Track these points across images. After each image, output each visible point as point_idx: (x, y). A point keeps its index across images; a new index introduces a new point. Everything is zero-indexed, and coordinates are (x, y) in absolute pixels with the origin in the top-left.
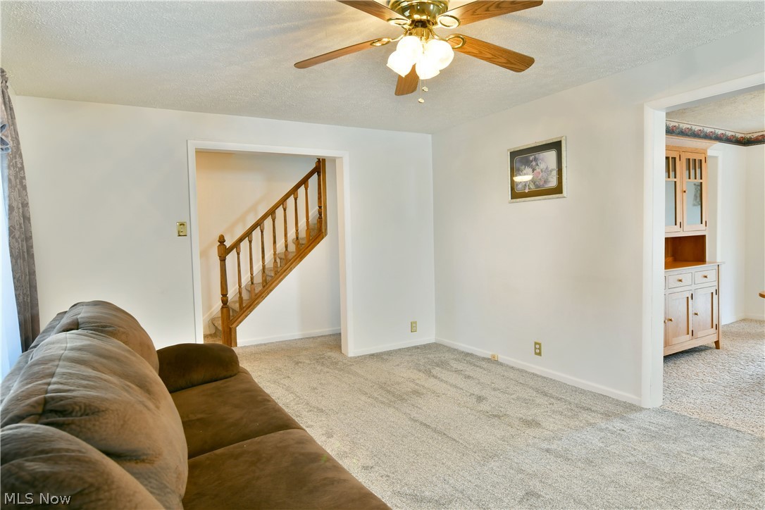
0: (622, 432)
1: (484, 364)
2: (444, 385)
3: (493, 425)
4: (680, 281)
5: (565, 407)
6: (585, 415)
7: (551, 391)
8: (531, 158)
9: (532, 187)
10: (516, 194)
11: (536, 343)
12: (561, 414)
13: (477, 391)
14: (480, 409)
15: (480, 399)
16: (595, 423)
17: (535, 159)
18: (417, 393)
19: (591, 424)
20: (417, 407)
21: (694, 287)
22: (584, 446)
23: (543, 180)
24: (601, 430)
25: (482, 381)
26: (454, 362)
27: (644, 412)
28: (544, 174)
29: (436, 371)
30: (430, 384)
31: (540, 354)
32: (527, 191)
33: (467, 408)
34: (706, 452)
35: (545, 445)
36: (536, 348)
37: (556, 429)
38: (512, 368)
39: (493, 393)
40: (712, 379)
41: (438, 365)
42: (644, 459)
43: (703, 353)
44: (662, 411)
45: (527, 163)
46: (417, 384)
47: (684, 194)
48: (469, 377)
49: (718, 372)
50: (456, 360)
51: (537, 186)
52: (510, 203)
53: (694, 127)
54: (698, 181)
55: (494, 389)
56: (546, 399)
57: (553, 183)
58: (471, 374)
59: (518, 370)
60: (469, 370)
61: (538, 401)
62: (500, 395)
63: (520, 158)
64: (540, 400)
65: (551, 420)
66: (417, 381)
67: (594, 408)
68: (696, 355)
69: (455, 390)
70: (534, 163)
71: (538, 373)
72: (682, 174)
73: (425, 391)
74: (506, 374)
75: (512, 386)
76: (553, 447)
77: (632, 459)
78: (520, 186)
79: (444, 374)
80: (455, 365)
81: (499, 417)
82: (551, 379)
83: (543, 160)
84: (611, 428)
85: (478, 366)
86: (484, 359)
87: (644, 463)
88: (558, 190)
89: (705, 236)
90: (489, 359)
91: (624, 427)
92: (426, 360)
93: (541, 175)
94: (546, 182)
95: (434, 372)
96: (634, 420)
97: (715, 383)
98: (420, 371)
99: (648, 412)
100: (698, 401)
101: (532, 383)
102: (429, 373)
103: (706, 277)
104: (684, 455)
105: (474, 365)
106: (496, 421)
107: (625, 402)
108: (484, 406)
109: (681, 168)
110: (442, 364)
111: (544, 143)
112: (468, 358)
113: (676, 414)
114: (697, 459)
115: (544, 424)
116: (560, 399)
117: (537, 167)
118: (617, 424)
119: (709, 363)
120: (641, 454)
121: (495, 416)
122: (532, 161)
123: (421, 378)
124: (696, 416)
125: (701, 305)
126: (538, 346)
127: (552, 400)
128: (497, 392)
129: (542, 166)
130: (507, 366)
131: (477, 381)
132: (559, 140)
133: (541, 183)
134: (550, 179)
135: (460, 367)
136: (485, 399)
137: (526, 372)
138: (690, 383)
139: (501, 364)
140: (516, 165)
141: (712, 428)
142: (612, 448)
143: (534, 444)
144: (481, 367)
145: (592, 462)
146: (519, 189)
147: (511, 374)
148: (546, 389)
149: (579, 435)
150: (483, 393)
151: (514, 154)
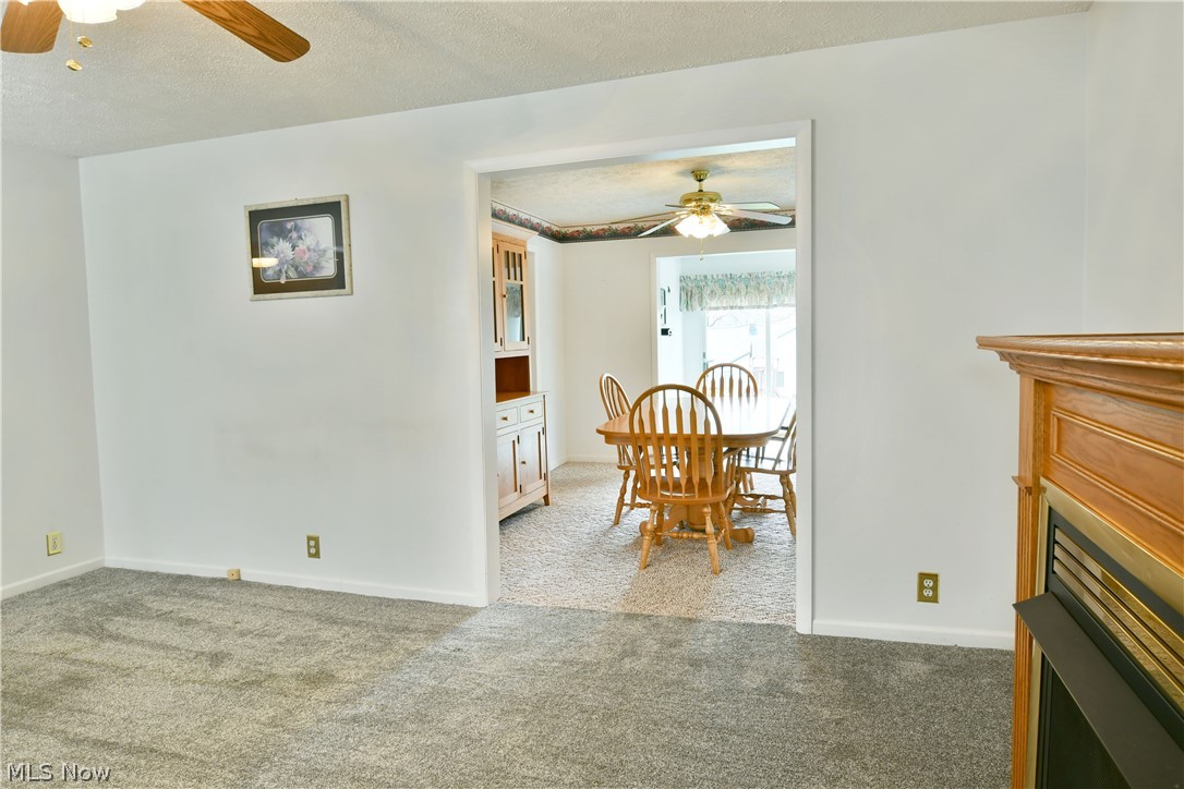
0: (457, 654)
1: (217, 592)
2: (138, 649)
3: (251, 703)
4: (505, 419)
5: (369, 634)
6: (403, 641)
7: (341, 614)
8: (289, 225)
9: (293, 275)
10: (263, 286)
11: (309, 538)
12: (365, 648)
13: (207, 644)
14: (219, 677)
15: (217, 659)
16: (418, 650)
17: (297, 228)
18: (74, 681)
19: (413, 653)
20: (80, 711)
21: (520, 426)
22: (409, 692)
23: (312, 264)
24: (429, 658)
25: (217, 622)
26: (152, 598)
27: (480, 614)
28: (313, 254)
29: (116, 625)
30: (107, 652)
31: (317, 555)
32: (283, 281)
33: (194, 682)
34: (565, 651)
35: (349, 712)
36: (309, 547)
37: (360, 676)
38: (270, 587)
39: (240, 641)
40: (549, 549)
41: (117, 612)
42: (494, 687)
43: (532, 514)
44: (501, 606)
45: (283, 233)
46: (74, 662)
47: (505, 299)
48: (188, 622)
49: (553, 537)
50: (155, 593)
51: (301, 274)
52: (251, 300)
53: (508, 210)
54: (519, 282)
55: (242, 634)
56: (336, 628)
57: (329, 270)
58: (192, 615)
59: (281, 587)
60: (188, 609)
61: (325, 635)
62: (255, 642)
63: (266, 223)
64: (329, 633)
65: (351, 663)
66: (73, 656)
67: (412, 626)
68: (525, 518)
69: (162, 653)
70: (294, 235)
71: (317, 587)
72: (501, 272)
73: (93, 672)
74: (259, 601)
75: (274, 621)
76: (363, 709)
77: (479, 692)
78: (270, 273)
79: (134, 628)
80: (155, 604)
81: (258, 683)
82: (338, 593)
83: (309, 230)
84: (442, 651)
85: (202, 598)
86: (214, 581)
87: (496, 692)
88: (338, 282)
89: (527, 357)
90: (224, 579)
91: (459, 644)
92: (90, 606)
93: (307, 255)
94: (316, 267)
95: (111, 627)
96: (469, 630)
97: (553, 552)
98: (76, 632)
99: (486, 612)
100: (541, 582)
101: (308, 607)
102: (99, 634)
103: (532, 412)
104: (541, 664)
105: (197, 596)
106: (256, 693)
107: (453, 605)
108: (226, 672)
109: (500, 265)
110: (129, 608)
111: (311, 202)
112: (182, 586)
113: (520, 607)
114: (556, 664)
115: (340, 675)
116: (357, 624)
117: (300, 241)
118: (450, 642)
119: (541, 526)
120: (489, 679)
121: (250, 684)
122: (290, 231)
123: (85, 648)
124: (542, 604)
125: (528, 450)
126: (312, 543)
127: (347, 628)
128: (248, 639)
129: (309, 241)
130: (260, 584)
131: (206, 626)
132: (336, 200)
133: (309, 269)
134: (324, 264)
135: (166, 607)
136: (228, 656)
137: (295, 589)
138: (526, 559)
139: (249, 585)
140: (262, 236)
141: (564, 616)
142: (451, 684)
143: (331, 718)
144: (210, 599)
145: (426, 716)
146: (269, 277)
147: (270, 600)
148: (333, 612)
149: (399, 677)
150: (221, 646)
151: (256, 217)
